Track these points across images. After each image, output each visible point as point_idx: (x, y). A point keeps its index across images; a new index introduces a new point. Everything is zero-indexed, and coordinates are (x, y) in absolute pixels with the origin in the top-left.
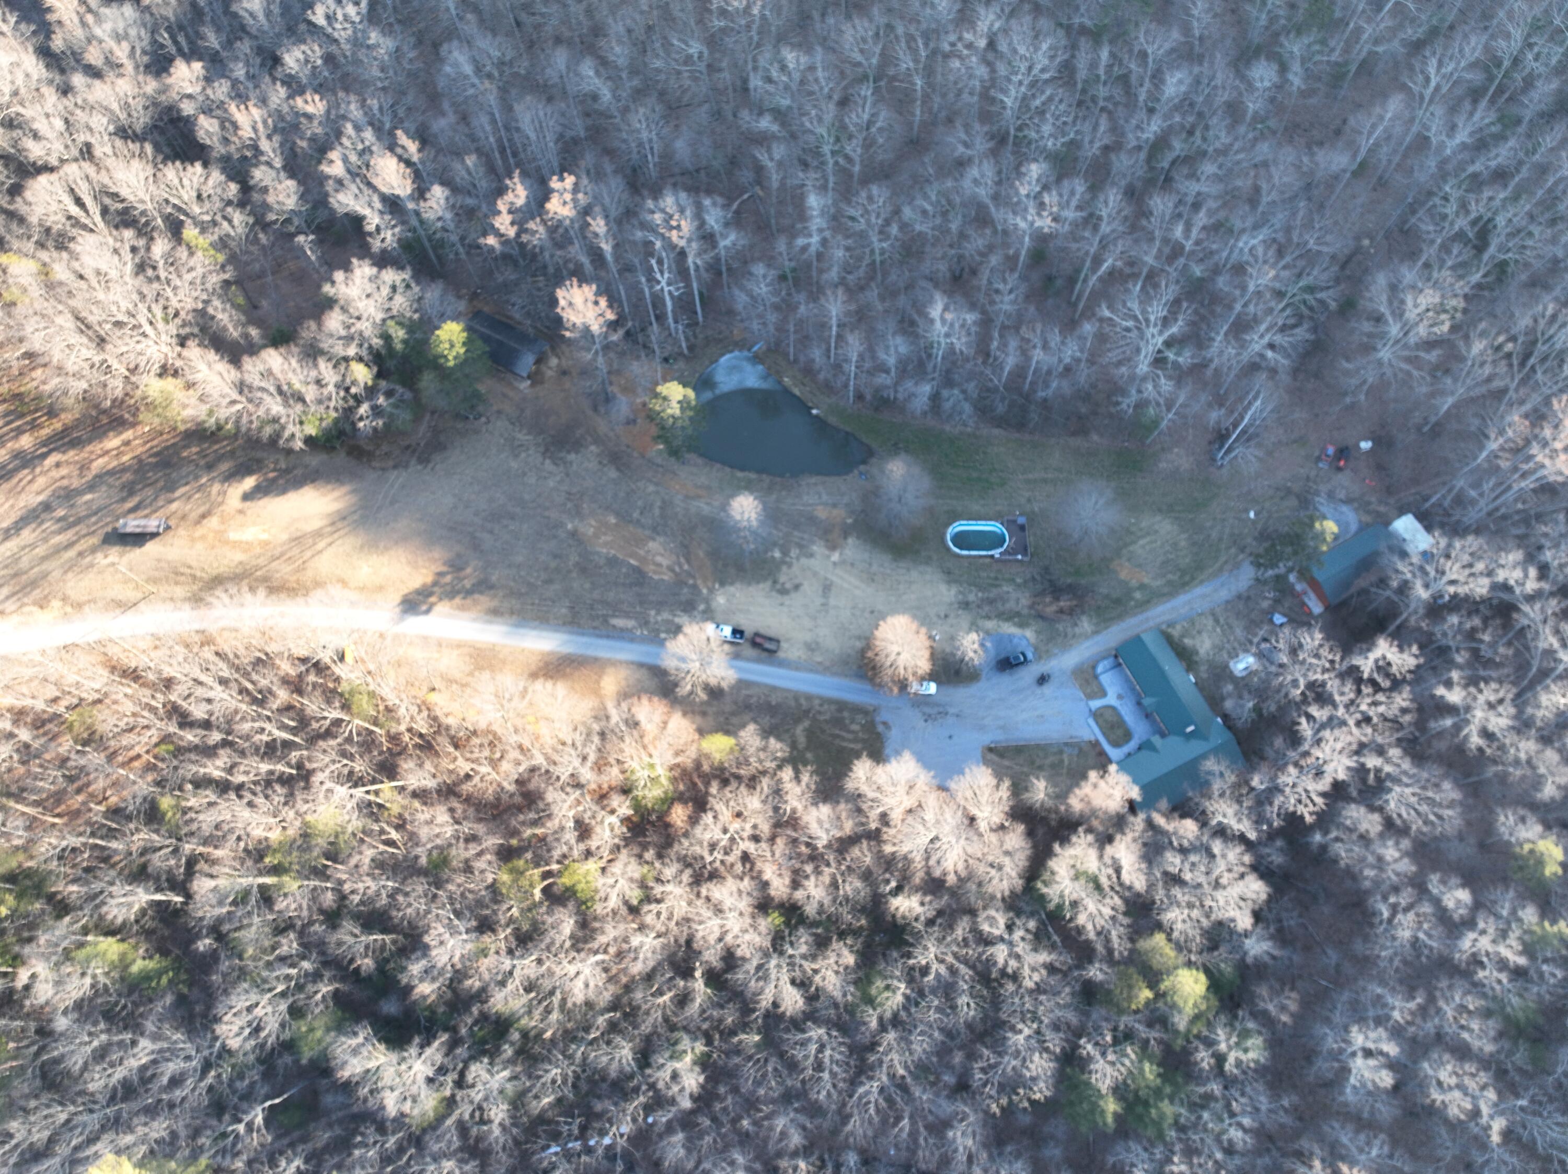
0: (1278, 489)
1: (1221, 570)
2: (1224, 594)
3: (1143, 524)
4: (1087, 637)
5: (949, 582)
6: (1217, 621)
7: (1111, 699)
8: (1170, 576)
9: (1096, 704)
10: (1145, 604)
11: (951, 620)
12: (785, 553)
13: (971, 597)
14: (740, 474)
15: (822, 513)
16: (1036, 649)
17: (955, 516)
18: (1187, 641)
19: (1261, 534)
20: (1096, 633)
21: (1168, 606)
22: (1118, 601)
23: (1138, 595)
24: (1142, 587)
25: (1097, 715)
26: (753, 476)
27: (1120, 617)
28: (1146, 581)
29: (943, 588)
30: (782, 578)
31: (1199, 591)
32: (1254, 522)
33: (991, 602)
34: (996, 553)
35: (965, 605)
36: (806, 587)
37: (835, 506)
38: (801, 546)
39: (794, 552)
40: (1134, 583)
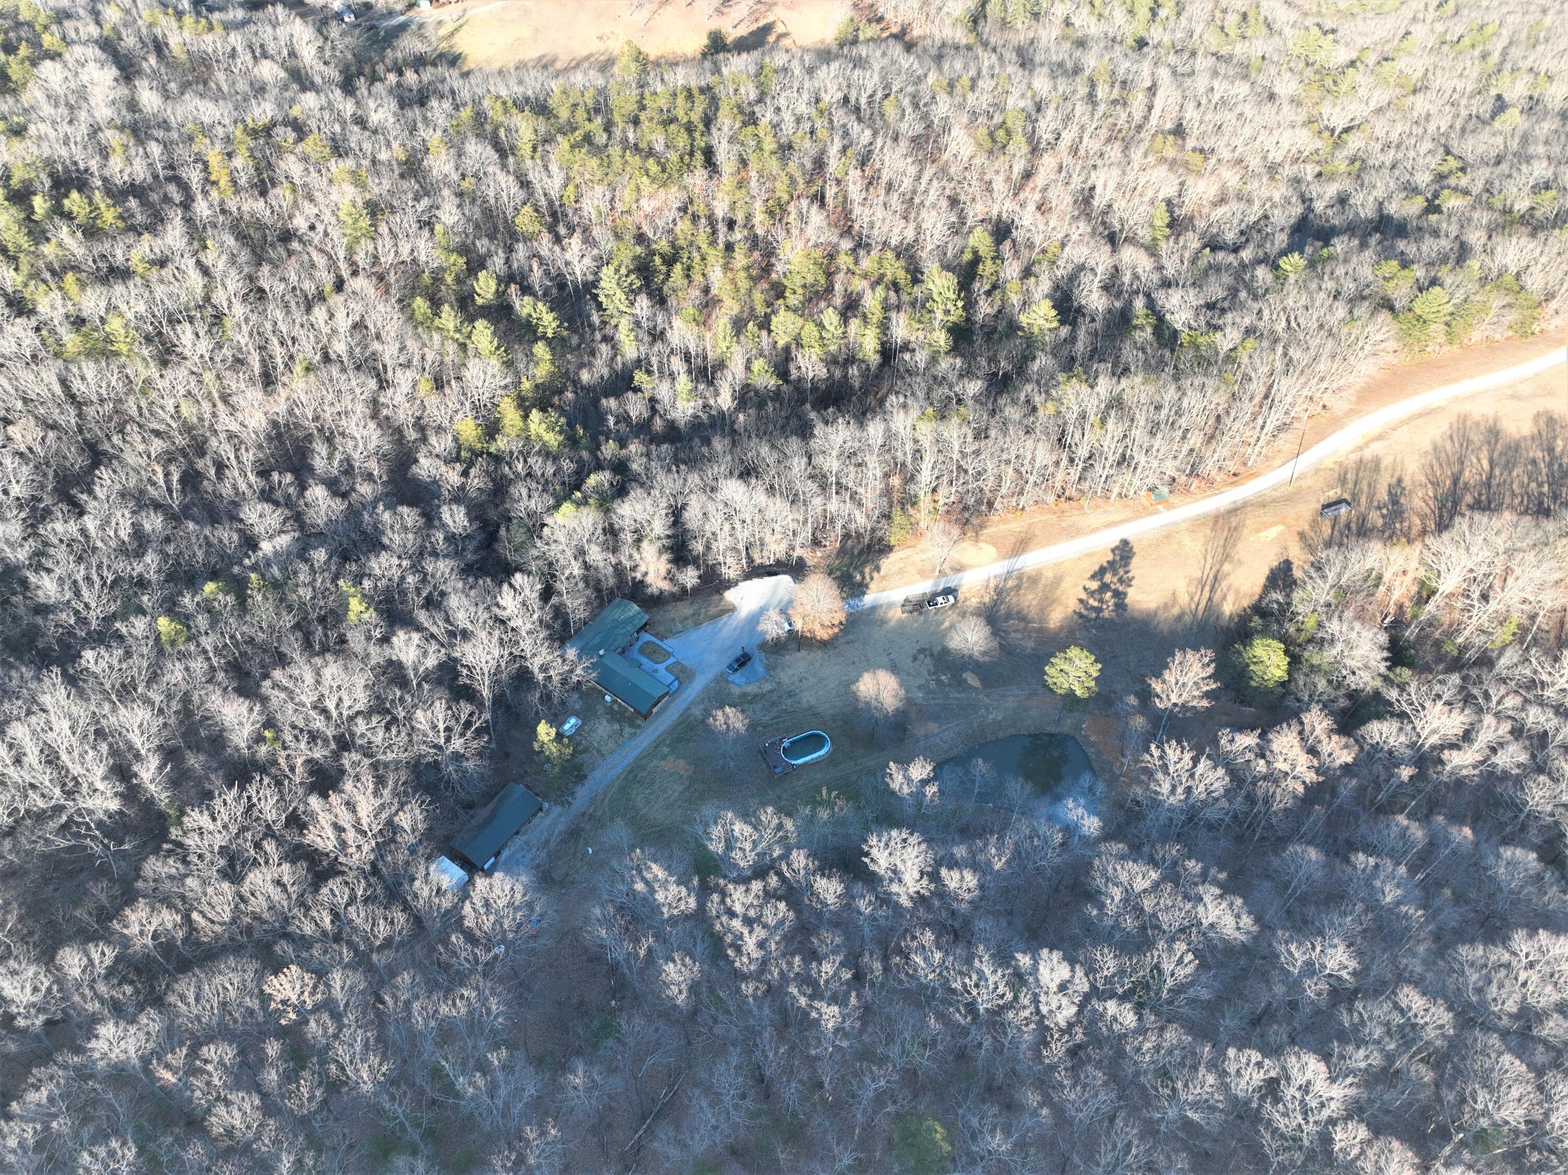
0: (572, 883)
1: (605, 793)
2: (597, 774)
3: (679, 811)
4: (693, 703)
5: (811, 708)
6: (599, 751)
7: (661, 667)
8: (644, 774)
9: (671, 660)
10: (658, 744)
11: (796, 679)
12: (939, 682)
13: (789, 702)
14: (1013, 731)
15: (933, 727)
16: (727, 682)
17: (830, 760)
18: (616, 727)
19: (579, 836)
20: (688, 709)
21: (639, 750)
22: (679, 740)
23: (665, 750)
24: (664, 757)
25: (669, 654)
26: (1001, 735)
27: (674, 728)
28: (662, 763)
29: (813, 702)
30: (928, 660)
31: (619, 769)
32: (587, 844)
33: (773, 704)
34: (786, 743)
35: (790, 694)
36: (909, 661)
37: (927, 737)
38: (931, 692)
39: (933, 685)
40: (671, 758)
